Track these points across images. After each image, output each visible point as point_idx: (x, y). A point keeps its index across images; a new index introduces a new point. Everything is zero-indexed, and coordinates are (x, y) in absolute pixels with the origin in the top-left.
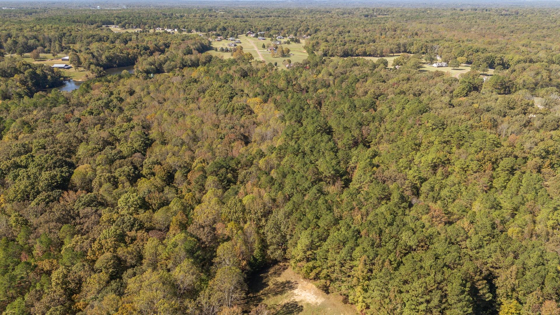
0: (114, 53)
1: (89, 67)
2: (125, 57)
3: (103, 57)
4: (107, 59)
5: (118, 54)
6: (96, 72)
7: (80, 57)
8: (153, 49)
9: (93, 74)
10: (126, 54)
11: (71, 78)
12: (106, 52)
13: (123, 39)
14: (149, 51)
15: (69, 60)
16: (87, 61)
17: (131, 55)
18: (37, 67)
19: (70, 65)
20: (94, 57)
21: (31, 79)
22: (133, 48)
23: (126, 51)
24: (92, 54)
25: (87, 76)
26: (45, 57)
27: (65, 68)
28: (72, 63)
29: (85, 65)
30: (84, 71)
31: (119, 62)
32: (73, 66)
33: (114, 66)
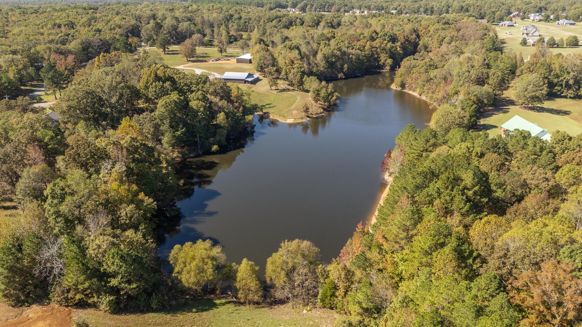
0: (340, 49)
1: (301, 83)
2: (358, 58)
4: (327, 61)
5: (344, 49)
6: (323, 98)
7: (276, 55)
8: (402, 40)
9: (316, 101)
10: (359, 49)
11: (265, 111)
12: (322, 46)
13: (327, 23)
14: (399, 43)
15: (250, 61)
16: (296, 65)
17: (367, 52)
18: (191, 83)
19: (257, 75)
20: (302, 57)
21: (171, 126)
22: (368, 37)
23: (358, 44)
24: (298, 48)
25: (307, 110)
26: (206, 54)
27: (248, 82)
28: (261, 69)
29: (291, 76)
30: (289, 90)
31: (348, 68)
32: (261, 77)
33: (339, 76)
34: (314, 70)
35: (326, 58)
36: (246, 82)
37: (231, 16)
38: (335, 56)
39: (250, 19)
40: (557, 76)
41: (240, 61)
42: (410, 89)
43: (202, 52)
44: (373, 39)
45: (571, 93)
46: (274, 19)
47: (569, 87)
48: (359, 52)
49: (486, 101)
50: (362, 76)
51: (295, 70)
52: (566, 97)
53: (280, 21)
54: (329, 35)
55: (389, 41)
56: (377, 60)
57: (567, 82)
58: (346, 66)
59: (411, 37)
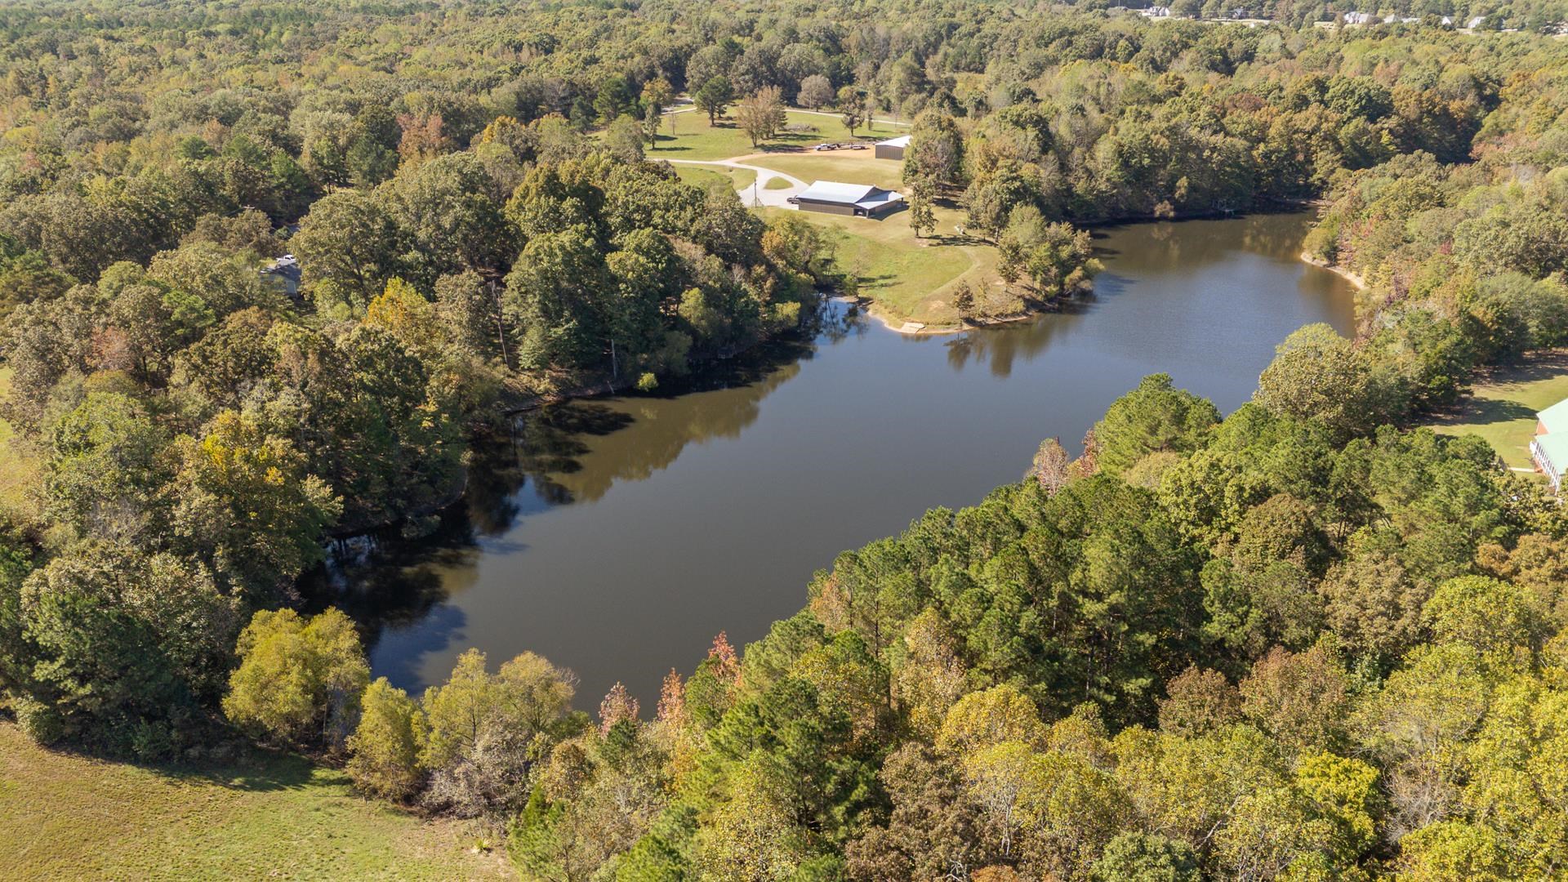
0: (1173, 131)
1: (1001, 224)
2: (1233, 158)
3: (1104, 149)
4: (1125, 164)
6: (1034, 271)
8: (1411, 112)
9: (1008, 279)
10: (1244, 135)
11: (864, 294)
13: (1212, 52)
14: (1392, 122)
15: (900, 154)
16: (998, 173)
19: (900, 194)
22: (1290, 99)
23: (1239, 119)
24: (1043, 124)
25: (966, 300)
26: (814, 130)
27: (863, 210)
29: (978, 202)
30: (967, 240)
31: (1192, 188)
32: (911, 200)
33: (1159, 209)
35: (1124, 156)
36: (857, 211)
37: (953, 27)
38: (1152, 152)
41: (881, 153)
42: (1350, 267)
43: (805, 123)
44: (1301, 104)
46: (1054, 39)
48: (1243, 145)
50: (1239, 214)
51: (996, 185)
53: (1070, 43)
54: (1161, 90)
55: (1356, 114)
56: (1305, 168)
58: (1183, 182)
59: (1454, 106)
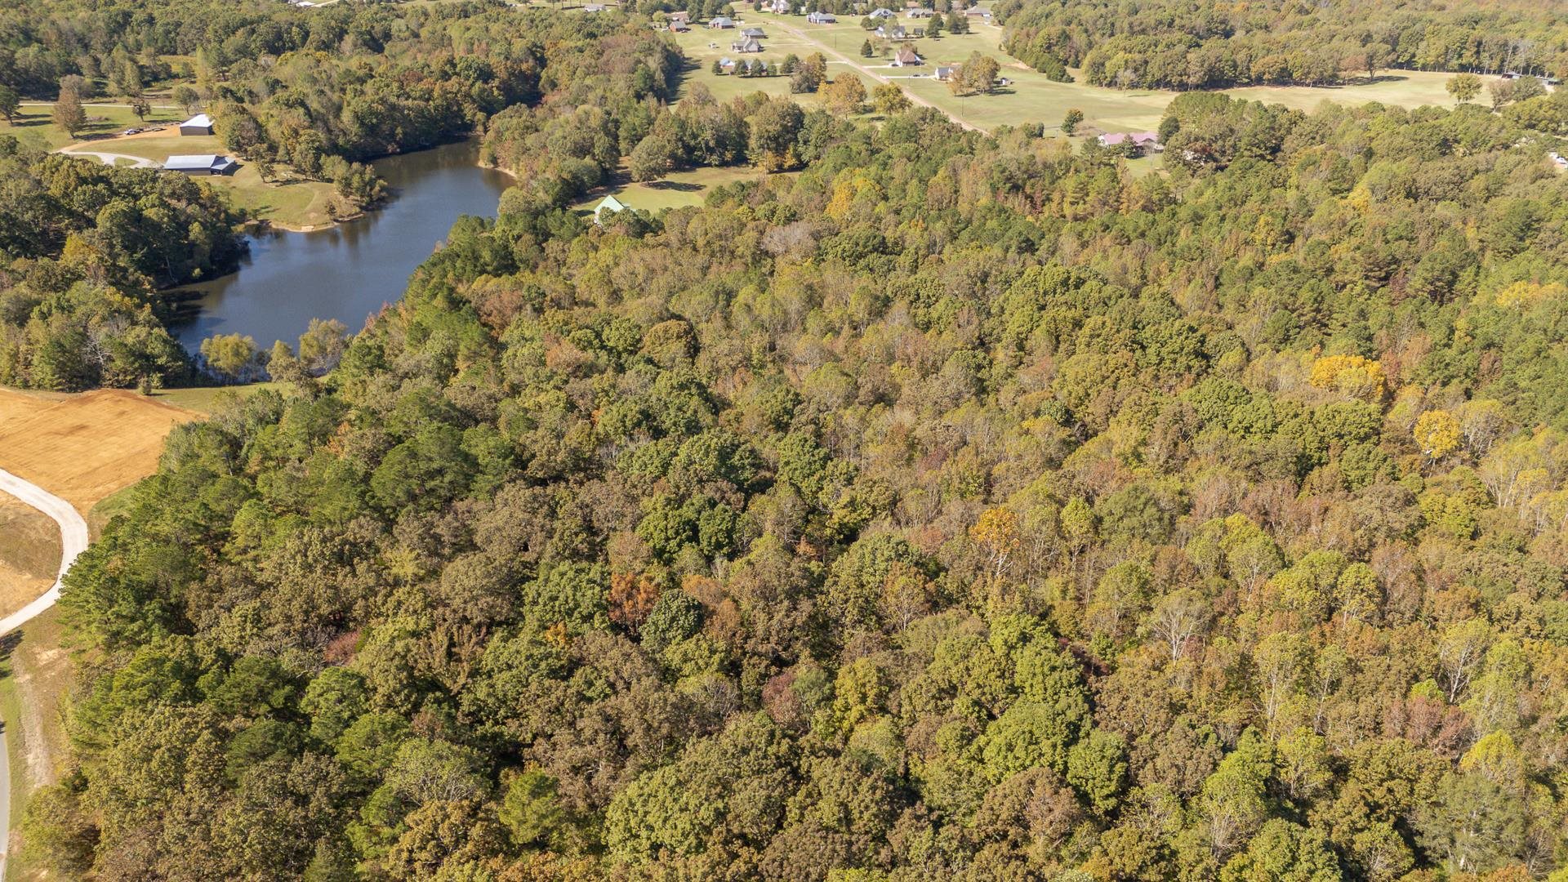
0: (383, 101)
1: (317, 168)
2: (420, 112)
4: (362, 124)
5: (393, 99)
6: (358, 189)
7: (262, 119)
8: (504, 75)
9: (346, 196)
10: (421, 98)
11: (260, 218)
12: (349, 96)
13: (361, 33)
14: (496, 82)
15: (210, 131)
16: (303, 138)
17: (438, 102)
18: (131, 183)
19: (231, 158)
20: (313, 118)
21: (125, 247)
22: (437, 74)
23: (417, 89)
24: (303, 104)
25: (332, 210)
26: (108, 119)
27: (219, 172)
28: (238, 146)
29: (297, 157)
30: (297, 181)
31: (405, 134)
32: (240, 161)
33: (390, 148)
34: (341, 141)
35: (359, 118)
36: (213, 172)
37: (127, 15)
38: (376, 114)
39: (178, 25)
40: (695, 136)
41: (186, 131)
42: (506, 167)
44: (446, 76)
45: (714, 159)
46: (237, 28)
47: (711, 150)
48: (422, 104)
49: (586, 178)
50: (434, 146)
51: (304, 146)
52: (709, 165)
53: (253, 31)
54: (361, 73)
55: (477, 79)
56: (460, 114)
57: (707, 144)
58: (399, 130)
59: (524, 67)
